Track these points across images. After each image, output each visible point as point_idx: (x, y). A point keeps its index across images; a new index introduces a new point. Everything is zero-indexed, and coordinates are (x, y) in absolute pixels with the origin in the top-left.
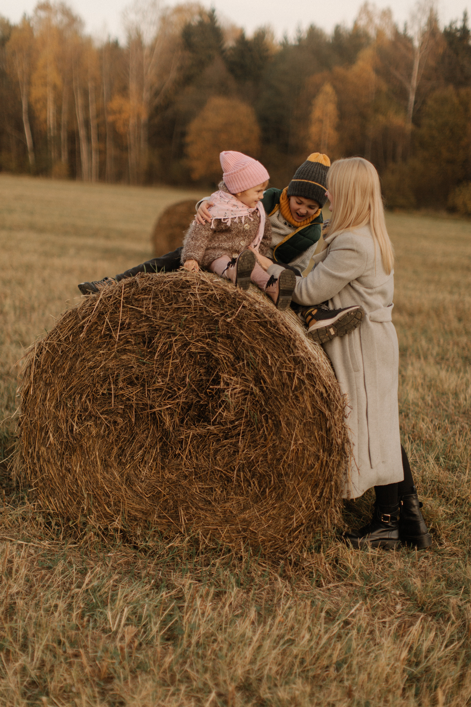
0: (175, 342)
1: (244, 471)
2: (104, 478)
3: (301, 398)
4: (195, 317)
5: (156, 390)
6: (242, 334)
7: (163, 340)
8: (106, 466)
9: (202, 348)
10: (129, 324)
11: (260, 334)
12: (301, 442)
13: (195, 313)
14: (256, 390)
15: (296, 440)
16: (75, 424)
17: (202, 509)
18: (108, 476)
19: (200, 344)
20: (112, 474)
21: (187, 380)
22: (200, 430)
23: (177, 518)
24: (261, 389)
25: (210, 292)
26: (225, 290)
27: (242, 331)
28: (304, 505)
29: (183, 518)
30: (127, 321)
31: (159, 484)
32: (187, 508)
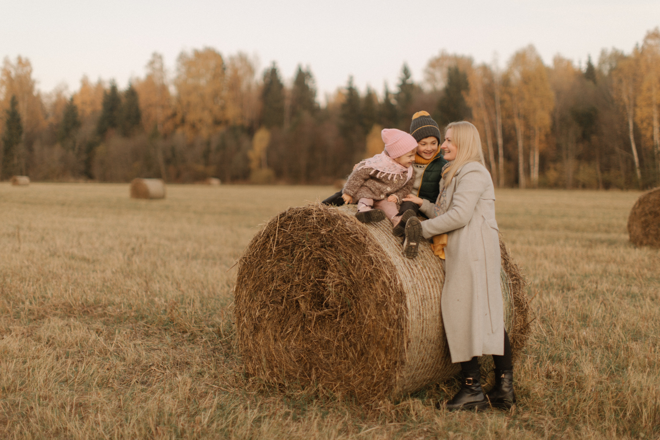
0: (305, 251)
1: (344, 341)
2: (274, 348)
3: (373, 286)
4: (314, 233)
5: (296, 285)
6: (338, 243)
7: (299, 251)
8: (276, 340)
9: (319, 254)
10: (282, 242)
11: (349, 242)
12: (374, 318)
13: (313, 231)
14: (348, 283)
15: (370, 316)
16: (257, 311)
17: (325, 370)
18: (277, 347)
19: (318, 252)
20: (279, 346)
21: (312, 277)
22: (320, 313)
23: (310, 376)
24: (350, 280)
25: (322, 216)
26: (330, 214)
27: (339, 241)
28: (380, 366)
29: (314, 377)
30: (281, 240)
31: (301, 352)
32: (317, 369)
